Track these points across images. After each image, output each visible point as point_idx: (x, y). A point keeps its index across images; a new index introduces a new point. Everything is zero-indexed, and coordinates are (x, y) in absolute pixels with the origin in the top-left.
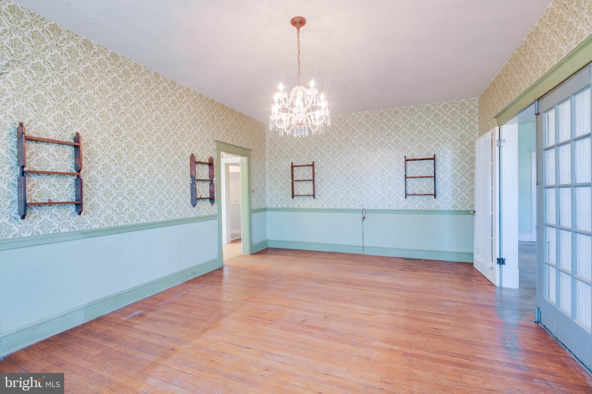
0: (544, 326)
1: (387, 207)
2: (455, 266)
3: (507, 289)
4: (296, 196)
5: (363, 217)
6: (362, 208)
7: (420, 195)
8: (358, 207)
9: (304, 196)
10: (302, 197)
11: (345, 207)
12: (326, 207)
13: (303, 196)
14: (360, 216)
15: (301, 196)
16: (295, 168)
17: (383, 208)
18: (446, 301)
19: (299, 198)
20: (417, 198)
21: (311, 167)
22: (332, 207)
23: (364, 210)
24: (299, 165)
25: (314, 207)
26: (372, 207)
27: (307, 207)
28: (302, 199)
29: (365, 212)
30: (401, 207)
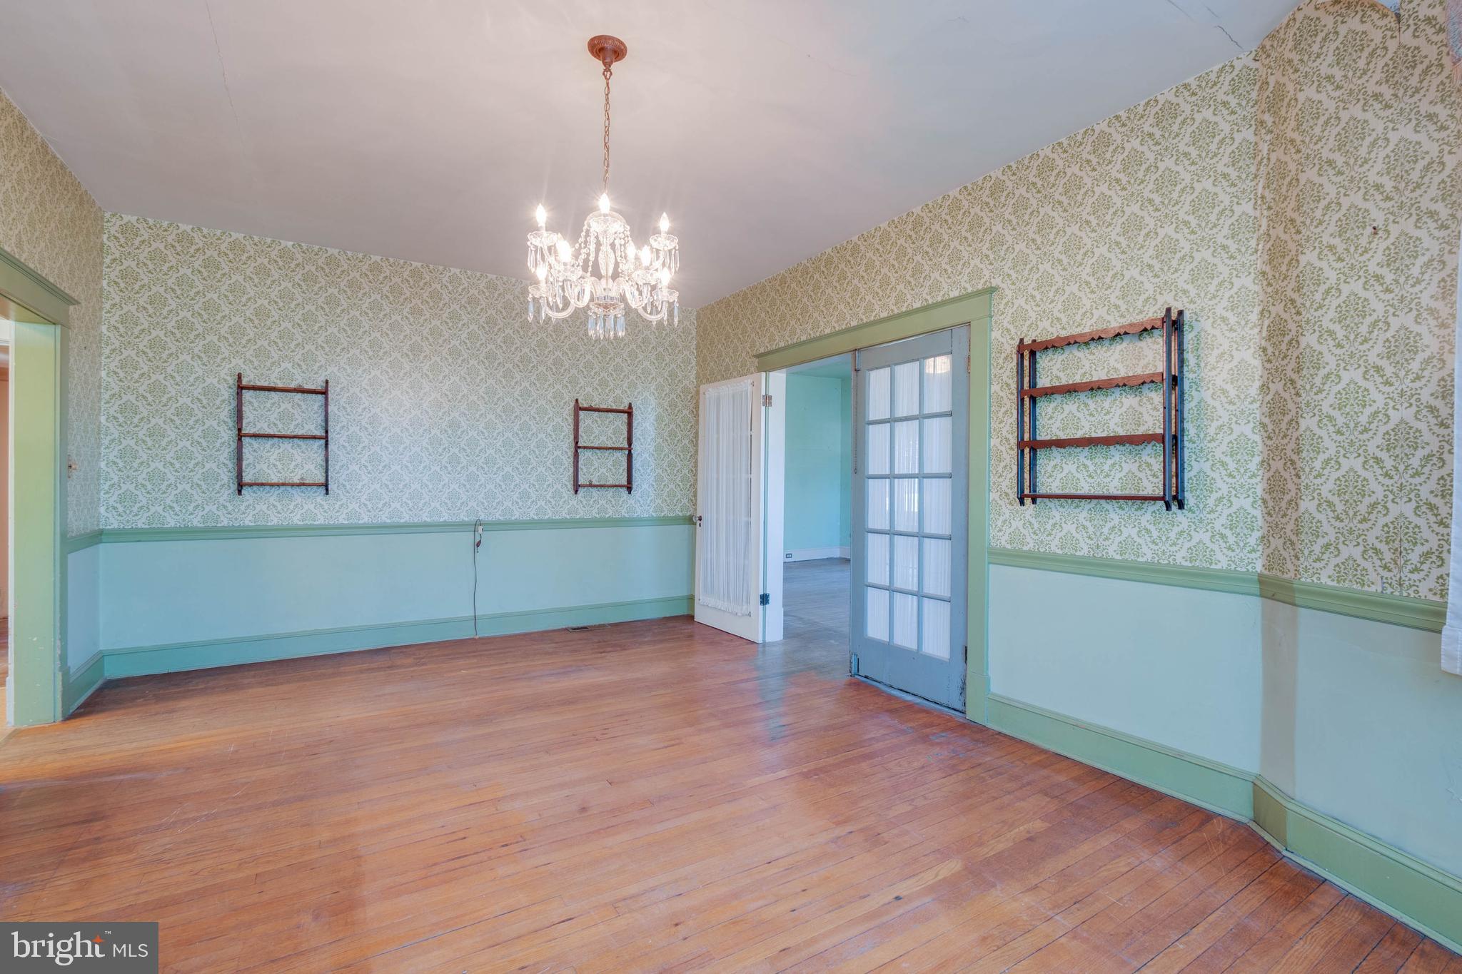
0: (866, 677)
1: (533, 515)
2: (671, 625)
3: (772, 644)
4: (251, 485)
5: (477, 541)
6: (473, 518)
7: (602, 486)
8: (463, 517)
9: (282, 488)
10: (275, 491)
11: (425, 518)
12: (365, 519)
13: (278, 485)
14: (467, 538)
15: (272, 485)
16: (247, 395)
17: (524, 518)
18: (742, 681)
19: (261, 492)
20: (595, 494)
21: (320, 397)
22: (385, 518)
23: (478, 523)
24: (266, 384)
25: (321, 521)
26: (498, 516)
27: (296, 520)
28: (275, 497)
29: (481, 527)
30: (564, 514)
